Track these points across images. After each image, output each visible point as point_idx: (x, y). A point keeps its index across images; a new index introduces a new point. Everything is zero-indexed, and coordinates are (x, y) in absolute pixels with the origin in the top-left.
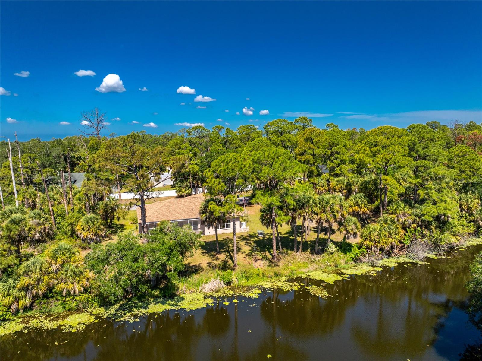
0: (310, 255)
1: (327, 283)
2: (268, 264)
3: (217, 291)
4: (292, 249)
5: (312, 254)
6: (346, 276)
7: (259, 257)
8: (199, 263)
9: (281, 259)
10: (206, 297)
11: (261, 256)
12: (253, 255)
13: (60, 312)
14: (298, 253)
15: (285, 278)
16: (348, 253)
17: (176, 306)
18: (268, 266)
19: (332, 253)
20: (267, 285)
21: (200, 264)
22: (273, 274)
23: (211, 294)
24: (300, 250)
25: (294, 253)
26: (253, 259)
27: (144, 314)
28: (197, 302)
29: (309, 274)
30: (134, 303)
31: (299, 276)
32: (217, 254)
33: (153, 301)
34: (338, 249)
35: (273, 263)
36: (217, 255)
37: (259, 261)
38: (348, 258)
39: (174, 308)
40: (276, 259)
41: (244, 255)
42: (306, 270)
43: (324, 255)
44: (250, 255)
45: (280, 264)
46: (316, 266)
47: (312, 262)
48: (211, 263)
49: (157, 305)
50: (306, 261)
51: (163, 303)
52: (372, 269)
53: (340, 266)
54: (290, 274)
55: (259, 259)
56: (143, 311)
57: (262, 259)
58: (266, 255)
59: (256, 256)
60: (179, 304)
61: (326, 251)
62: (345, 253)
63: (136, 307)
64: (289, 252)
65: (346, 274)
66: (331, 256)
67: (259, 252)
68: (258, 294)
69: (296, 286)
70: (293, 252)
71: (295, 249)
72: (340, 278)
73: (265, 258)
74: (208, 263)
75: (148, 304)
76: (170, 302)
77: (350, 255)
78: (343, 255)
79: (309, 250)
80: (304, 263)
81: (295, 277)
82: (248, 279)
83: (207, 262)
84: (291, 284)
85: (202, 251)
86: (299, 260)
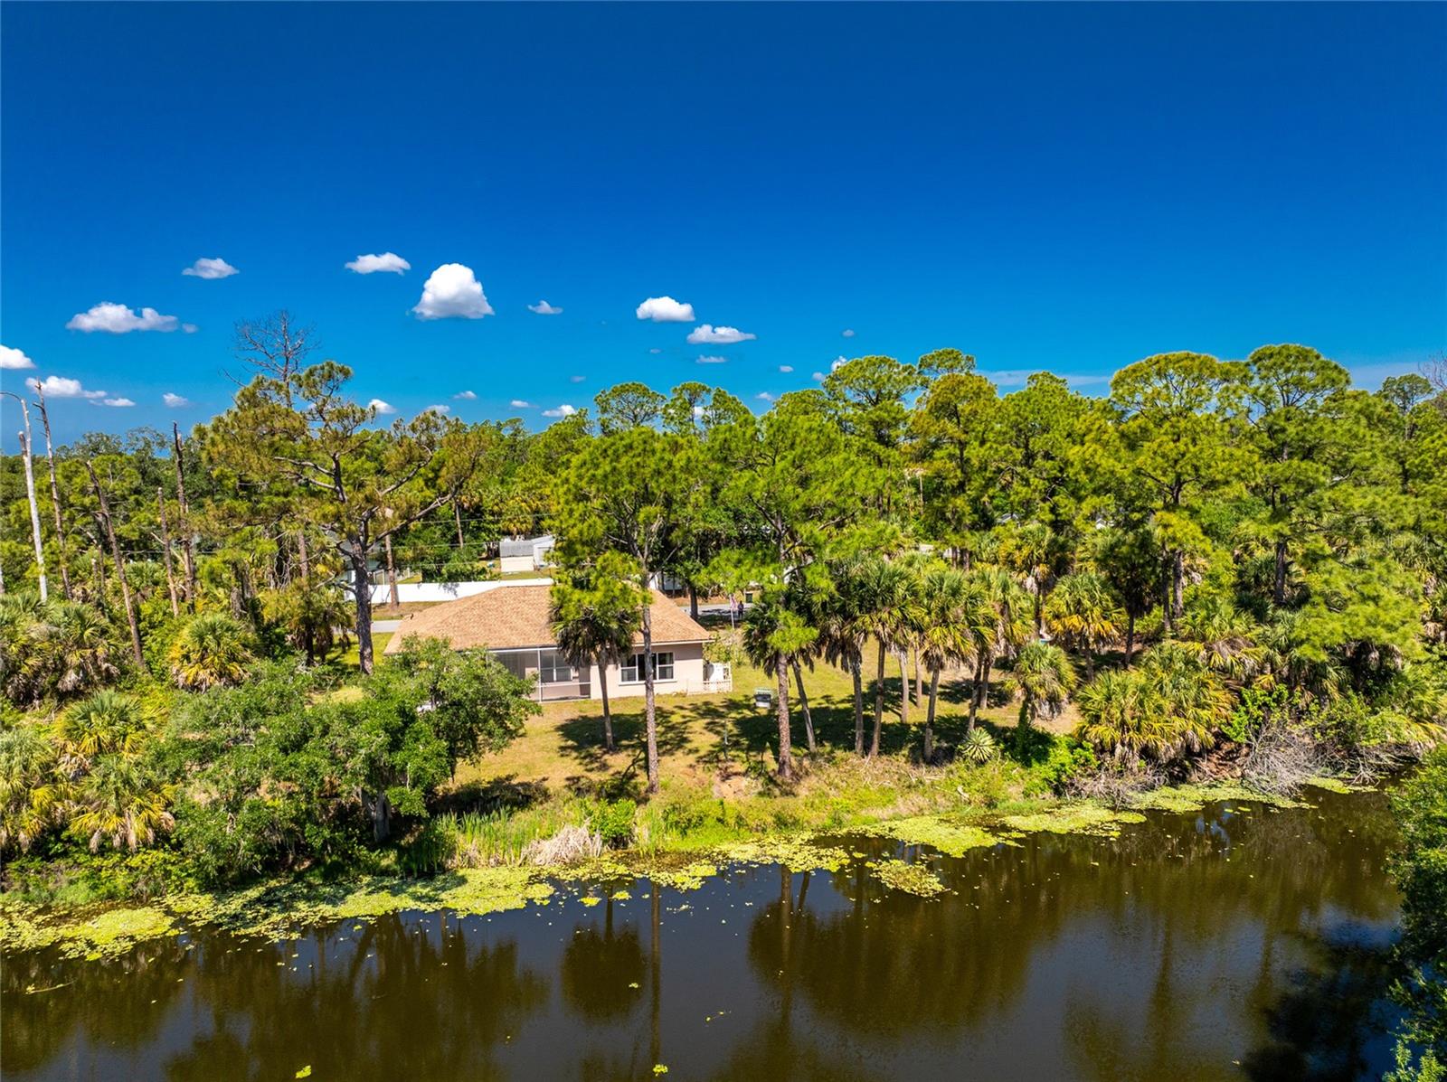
0: (908, 767)
1: (942, 853)
2: (760, 788)
3: (574, 864)
4: (851, 747)
5: (915, 762)
6: (1015, 834)
7: (739, 767)
8: (540, 777)
9: (807, 773)
10: (535, 879)
11: (746, 765)
12: (719, 761)
13: (80, 901)
14: (867, 759)
15: (808, 835)
16: (1036, 765)
17: (431, 900)
18: (761, 794)
19: (981, 763)
20: (743, 851)
21: (544, 779)
22: (770, 820)
23: (554, 871)
24: (875, 748)
25: (853, 758)
26: (718, 772)
27: (323, 918)
28: (502, 892)
29: (892, 824)
30: (310, 886)
31: (858, 828)
32: (605, 753)
33: (368, 885)
34: (1003, 751)
35: (777, 785)
36: (606, 757)
37: (734, 780)
38: (1036, 781)
39: (423, 906)
40: (788, 773)
41: (692, 759)
42: (887, 812)
43: (952, 767)
44: (712, 758)
45: (803, 790)
46: (922, 801)
47: (909, 787)
48: (578, 779)
49: (375, 895)
50: (891, 785)
51: (395, 891)
52: (1111, 818)
53: (1004, 805)
54: (828, 822)
55: (736, 774)
56: (326, 910)
57: (745, 774)
58: (762, 762)
59: (729, 764)
60: (443, 896)
61: (960, 753)
62: (1027, 764)
63: (308, 899)
64: (839, 754)
65: (1015, 829)
66: (977, 772)
67: (742, 750)
68: (704, 878)
69: (834, 860)
70: (849, 754)
71: (859, 745)
72: (991, 841)
73: (757, 770)
74: (568, 779)
75: (349, 891)
76: (420, 889)
77: (1042, 771)
78: (1017, 770)
79: (905, 752)
80: (883, 791)
81: (845, 830)
82: (684, 833)
83: (569, 775)
84: (823, 852)
85: (563, 744)
86: (868, 780)
